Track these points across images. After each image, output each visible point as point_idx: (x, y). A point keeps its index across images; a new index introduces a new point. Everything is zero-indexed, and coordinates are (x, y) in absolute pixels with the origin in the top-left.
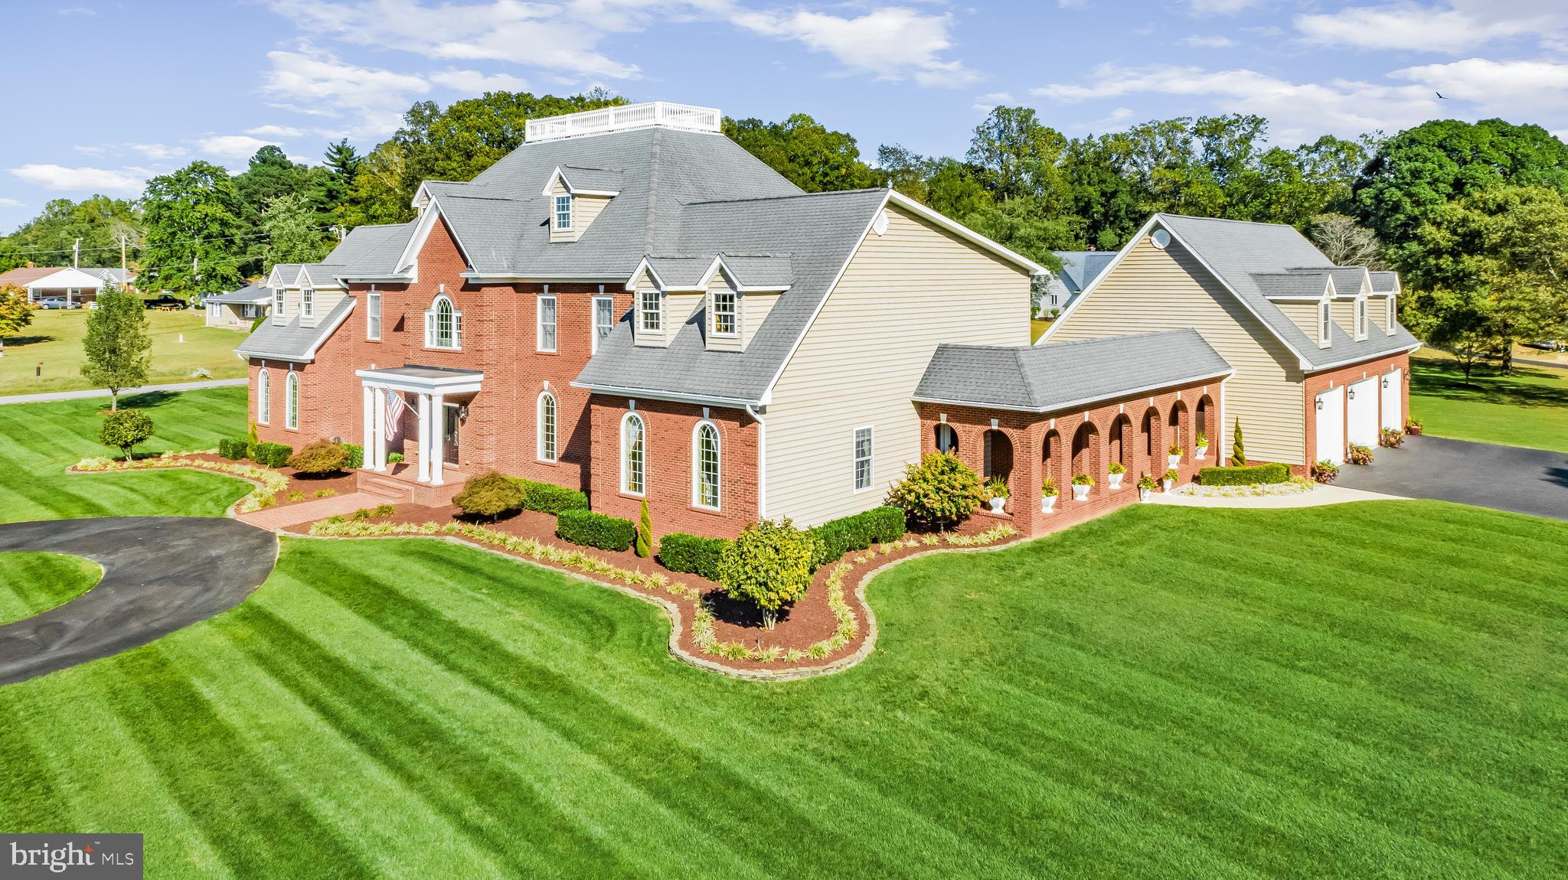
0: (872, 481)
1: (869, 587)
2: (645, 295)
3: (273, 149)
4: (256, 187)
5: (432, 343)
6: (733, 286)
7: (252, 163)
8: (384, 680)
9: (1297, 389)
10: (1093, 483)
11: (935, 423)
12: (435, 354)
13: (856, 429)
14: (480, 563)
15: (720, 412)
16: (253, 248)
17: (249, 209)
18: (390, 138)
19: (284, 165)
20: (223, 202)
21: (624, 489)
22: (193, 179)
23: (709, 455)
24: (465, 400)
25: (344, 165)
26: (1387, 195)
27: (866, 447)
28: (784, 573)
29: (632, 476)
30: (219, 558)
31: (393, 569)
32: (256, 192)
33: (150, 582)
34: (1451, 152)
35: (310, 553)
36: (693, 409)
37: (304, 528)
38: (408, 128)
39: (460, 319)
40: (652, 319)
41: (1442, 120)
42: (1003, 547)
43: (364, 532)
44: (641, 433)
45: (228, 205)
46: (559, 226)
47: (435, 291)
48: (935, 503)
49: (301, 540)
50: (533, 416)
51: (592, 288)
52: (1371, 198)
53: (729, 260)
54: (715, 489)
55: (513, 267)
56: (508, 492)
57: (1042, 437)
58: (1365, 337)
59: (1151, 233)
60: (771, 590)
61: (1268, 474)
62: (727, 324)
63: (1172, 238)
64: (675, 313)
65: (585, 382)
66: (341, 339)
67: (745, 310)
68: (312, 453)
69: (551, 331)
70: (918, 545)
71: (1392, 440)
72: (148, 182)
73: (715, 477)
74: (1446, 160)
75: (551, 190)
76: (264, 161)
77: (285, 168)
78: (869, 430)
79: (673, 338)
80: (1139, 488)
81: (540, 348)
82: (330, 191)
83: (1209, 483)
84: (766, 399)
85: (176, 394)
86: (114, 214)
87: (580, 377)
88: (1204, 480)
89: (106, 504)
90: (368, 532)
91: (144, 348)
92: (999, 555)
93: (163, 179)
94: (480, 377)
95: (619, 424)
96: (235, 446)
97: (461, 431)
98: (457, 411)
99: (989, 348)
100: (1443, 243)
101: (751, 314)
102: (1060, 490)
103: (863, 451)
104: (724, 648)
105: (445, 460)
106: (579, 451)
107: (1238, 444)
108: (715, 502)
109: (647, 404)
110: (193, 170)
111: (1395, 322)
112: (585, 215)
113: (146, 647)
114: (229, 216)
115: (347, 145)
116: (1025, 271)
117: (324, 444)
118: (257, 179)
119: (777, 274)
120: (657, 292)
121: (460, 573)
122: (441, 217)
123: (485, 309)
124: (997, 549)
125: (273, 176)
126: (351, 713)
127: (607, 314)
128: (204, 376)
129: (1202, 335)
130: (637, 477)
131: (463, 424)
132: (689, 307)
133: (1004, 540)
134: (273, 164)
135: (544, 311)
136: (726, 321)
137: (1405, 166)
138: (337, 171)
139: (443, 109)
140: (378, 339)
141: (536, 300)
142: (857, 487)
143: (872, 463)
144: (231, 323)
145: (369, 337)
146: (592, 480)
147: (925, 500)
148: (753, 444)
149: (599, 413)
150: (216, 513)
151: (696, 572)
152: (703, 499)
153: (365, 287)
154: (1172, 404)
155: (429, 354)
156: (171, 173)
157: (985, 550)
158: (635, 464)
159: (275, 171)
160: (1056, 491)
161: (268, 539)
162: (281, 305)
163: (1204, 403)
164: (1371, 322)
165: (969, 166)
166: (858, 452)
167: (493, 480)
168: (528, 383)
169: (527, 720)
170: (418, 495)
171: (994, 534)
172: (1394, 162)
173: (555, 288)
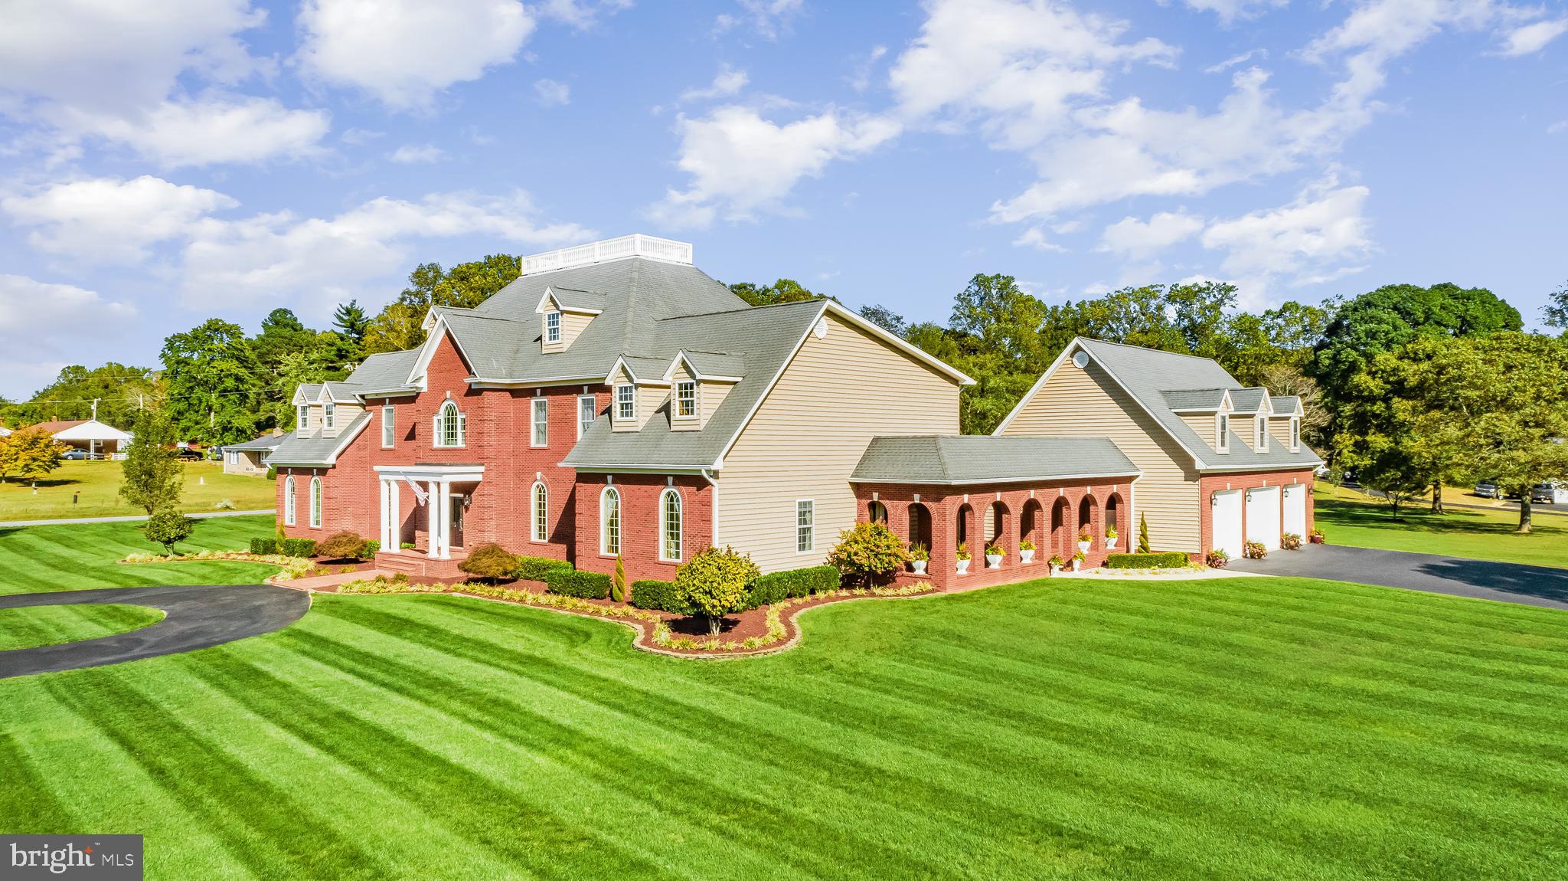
0: (813, 546)
1: (802, 616)
2: (621, 388)
3: (285, 311)
4: (269, 347)
5: (440, 443)
6: (693, 376)
7: (265, 325)
8: (404, 661)
9: (1194, 487)
10: (1004, 553)
11: (869, 501)
12: (443, 453)
13: (797, 501)
14: (482, 605)
15: (682, 480)
16: (266, 405)
17: (262, 369)
18: (397, 301)
19: (295, 327)
20: (238, 359)
21: (603, 551)
22: (209, 336)
23: (672, 517)
24: (468, 489)
25: (352, 325)
26: (1343, 355)
27: (808, 516)
28: (725, 584)
29: (610, 540)
30: (262, 606)
31: (408, 609)
32: (269, 352)
33: (206, 619)
34: (1406, 314)
35: (338, 602)
36: (657, 479)
37: (333, 588)
38: (413, 288)
39: (464, 421)
40: (627, 408)
41: (1397, 285)
42: (921, 597)
43: (383, 590)
44: (617, 503)
45: (243, 361)
46: (550, 339)
47: (442, 398)
48: (863, 559)
49: (330, 595)
50: (528, 504)
51: (577, 389)
52: (1328, 358)
53: (690, 354)
54: (678, 545)
55: (511, 376)
56: (506, 559)
57: (956, 508)
58: (1266, 449)
59: (1072, 356)
60: (714, 598)
61: (1167, 560)
62: (688, 407)
63: (1091, 359)
64: (646, 403)
65: (571, 462)
66: (359, 448)
67: (703, 396)
68: (336, 541)
69: (543, 430)
70: (848, 595)
71: (1292, 543)
72: (167, 339)
73: (678, 534)
74: (1400, 322)
75: (543, 308)
76: (277, 323)
77: (296, 330)
78: (810, 503)
79: (644, 424)
80: (1050, 565)
81: (533, 444)
82: (339, 350)
83: (1115, 567)
84: (718, 465)
85: (201, 520)
86: (127, 381)
87: (566, 459)
88: (1110, 564)
89: (159, 579)
90: (387, 590)
91: (177, 472)
92: (916, 601)
93: (180, 337)
94: (482, 469)
95: (599, 497)
96: (265, 542)
97: (466, 517)
98: (461, 501)
99: (915, 437)
100: (1376, 391)
101: (709, 400)
102: (973, 555)
103: (805, 519)
104: (675, 644)
105: (452, 544)
106: (565, 533)
107: (1143, 535)
108: (678, 556)
109: (622, 478)
110: (209, 328)
111: (1299, 440)
112: (572, 329)
113: (211, 649)
114: (243, 372)
115: (356, 306)
116: (955, 381)
117: (345, 534)
118: (270, 340)
119: (731, 369)
120: (631, 385)
121: (465, 611)
122: (448, 333)
123: (486, 410)
124: (915, 598)
125: (286, 338)
126: (381, 676)
127: (591, 412)
128: (228, 507)
129: (1116, 443)
130: (615, 541)
131: (466, 512)
132: (658, 398)
133: (923, 593)
134: (285, 326)
135: (537, 413)
136: (687, 406)
137: (1361, 328)
138: (346, 331)
139: (446, 271)
140: (392, 447)
141: (530, 403)
142: (800, 550)
143: (813, 531)
144: (247, 469)
145: (384, 445)
146: (577, 546)
147: (855, 558)
148: (708, 504)
149: (584, 490)
150: (254, 582)
151: (661, 609)
152: (669, 555)
153: (380, 402)
154: (1081, 497)
155: (438, 453)
156: (186, 330)
157: (905, 598)
158: (612, 529)
159: (287, 332)
160: (968, 555)
161: (302, 595)
162: (305, 420)
163: (1113, 502)
164: (1271, 437)
165: (952, 333)
166: (800, 520)
167: (493, 550)
168: (523, 476)
169: (517, 678)
170: (428, 569)
171: (917, 589)
172: (1351, 324)
173: (547, 391)
